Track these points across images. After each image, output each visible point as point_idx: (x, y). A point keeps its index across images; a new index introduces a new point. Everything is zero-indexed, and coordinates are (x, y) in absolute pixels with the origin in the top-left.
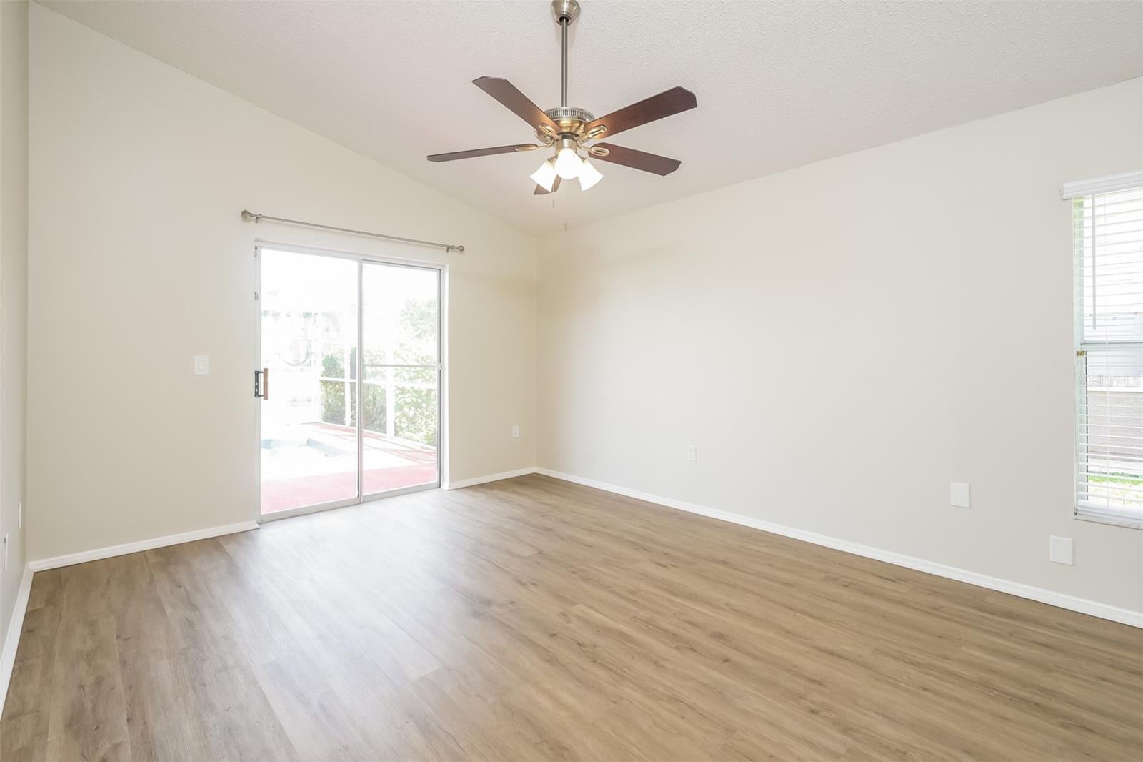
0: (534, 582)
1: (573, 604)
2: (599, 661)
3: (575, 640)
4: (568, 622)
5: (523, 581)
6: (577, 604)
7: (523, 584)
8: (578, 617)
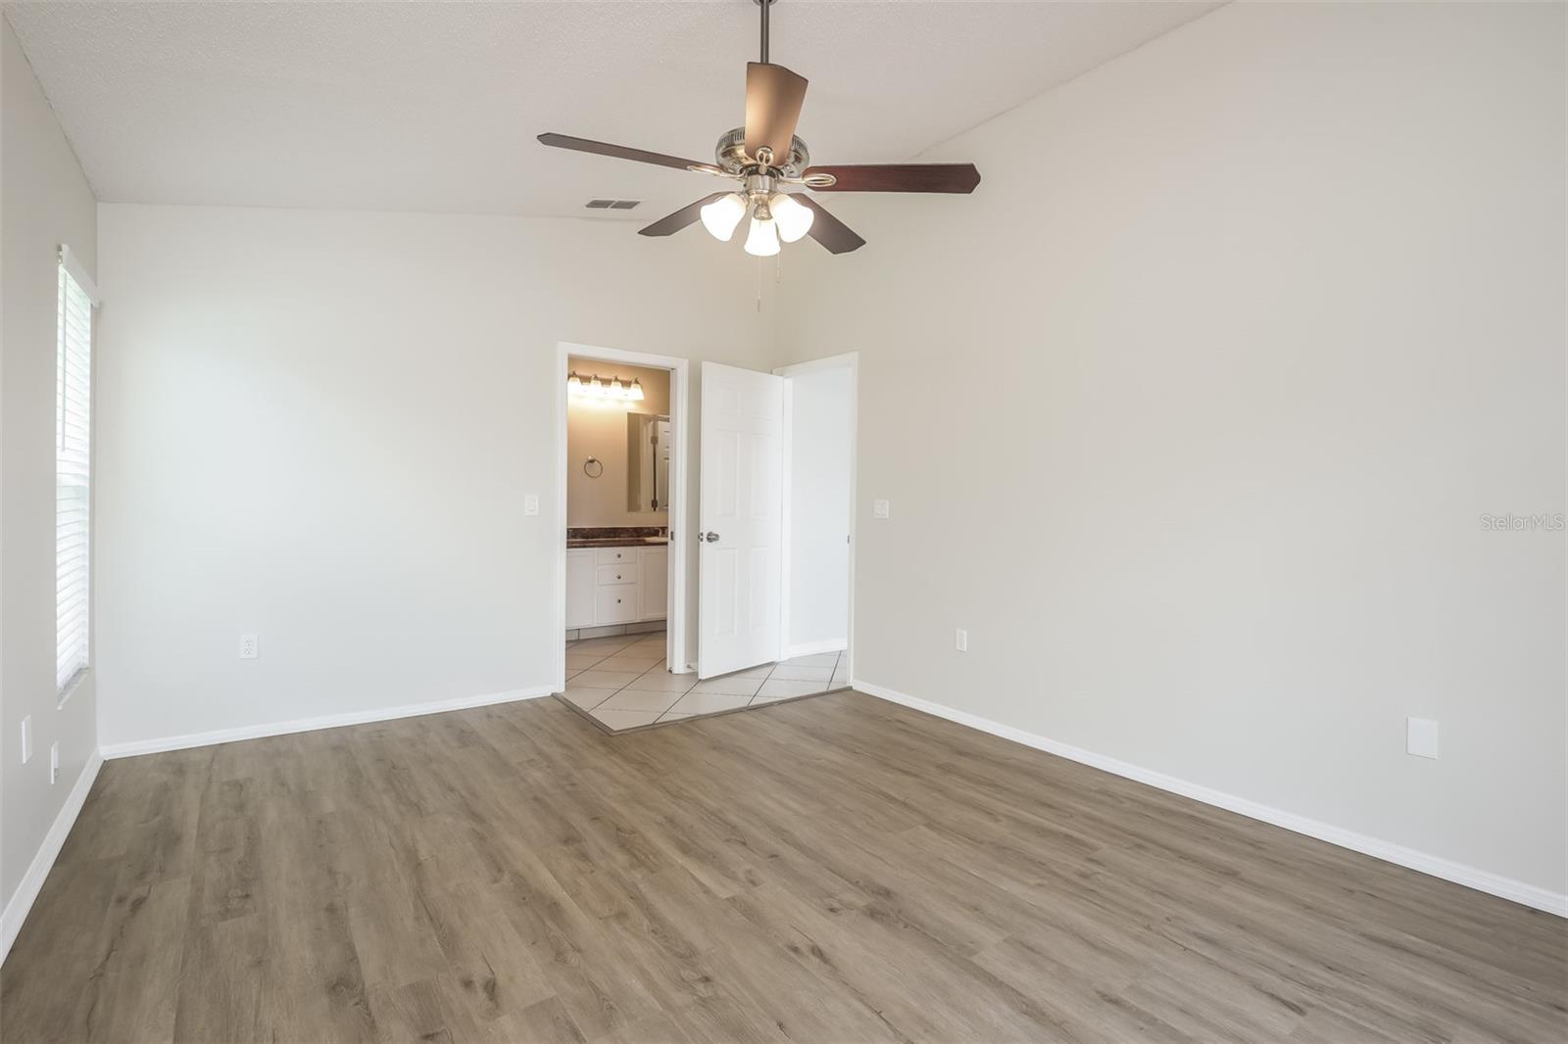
0: (792, 955)
1: (733, 900)
2: (729, 827)
3: (748, 848)
4: (750, 872)
5: (816, 960)
6: (727, 899)
7: (817, 952)
8: (733, 877)
